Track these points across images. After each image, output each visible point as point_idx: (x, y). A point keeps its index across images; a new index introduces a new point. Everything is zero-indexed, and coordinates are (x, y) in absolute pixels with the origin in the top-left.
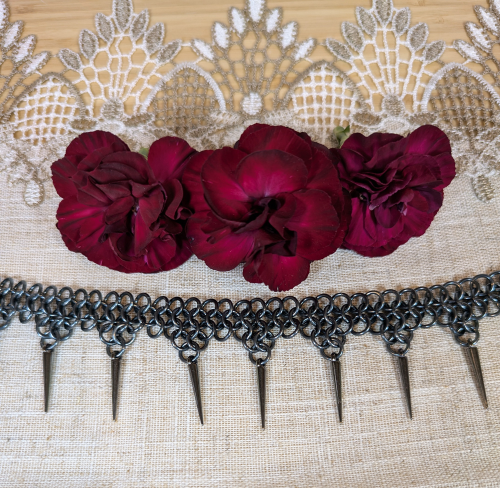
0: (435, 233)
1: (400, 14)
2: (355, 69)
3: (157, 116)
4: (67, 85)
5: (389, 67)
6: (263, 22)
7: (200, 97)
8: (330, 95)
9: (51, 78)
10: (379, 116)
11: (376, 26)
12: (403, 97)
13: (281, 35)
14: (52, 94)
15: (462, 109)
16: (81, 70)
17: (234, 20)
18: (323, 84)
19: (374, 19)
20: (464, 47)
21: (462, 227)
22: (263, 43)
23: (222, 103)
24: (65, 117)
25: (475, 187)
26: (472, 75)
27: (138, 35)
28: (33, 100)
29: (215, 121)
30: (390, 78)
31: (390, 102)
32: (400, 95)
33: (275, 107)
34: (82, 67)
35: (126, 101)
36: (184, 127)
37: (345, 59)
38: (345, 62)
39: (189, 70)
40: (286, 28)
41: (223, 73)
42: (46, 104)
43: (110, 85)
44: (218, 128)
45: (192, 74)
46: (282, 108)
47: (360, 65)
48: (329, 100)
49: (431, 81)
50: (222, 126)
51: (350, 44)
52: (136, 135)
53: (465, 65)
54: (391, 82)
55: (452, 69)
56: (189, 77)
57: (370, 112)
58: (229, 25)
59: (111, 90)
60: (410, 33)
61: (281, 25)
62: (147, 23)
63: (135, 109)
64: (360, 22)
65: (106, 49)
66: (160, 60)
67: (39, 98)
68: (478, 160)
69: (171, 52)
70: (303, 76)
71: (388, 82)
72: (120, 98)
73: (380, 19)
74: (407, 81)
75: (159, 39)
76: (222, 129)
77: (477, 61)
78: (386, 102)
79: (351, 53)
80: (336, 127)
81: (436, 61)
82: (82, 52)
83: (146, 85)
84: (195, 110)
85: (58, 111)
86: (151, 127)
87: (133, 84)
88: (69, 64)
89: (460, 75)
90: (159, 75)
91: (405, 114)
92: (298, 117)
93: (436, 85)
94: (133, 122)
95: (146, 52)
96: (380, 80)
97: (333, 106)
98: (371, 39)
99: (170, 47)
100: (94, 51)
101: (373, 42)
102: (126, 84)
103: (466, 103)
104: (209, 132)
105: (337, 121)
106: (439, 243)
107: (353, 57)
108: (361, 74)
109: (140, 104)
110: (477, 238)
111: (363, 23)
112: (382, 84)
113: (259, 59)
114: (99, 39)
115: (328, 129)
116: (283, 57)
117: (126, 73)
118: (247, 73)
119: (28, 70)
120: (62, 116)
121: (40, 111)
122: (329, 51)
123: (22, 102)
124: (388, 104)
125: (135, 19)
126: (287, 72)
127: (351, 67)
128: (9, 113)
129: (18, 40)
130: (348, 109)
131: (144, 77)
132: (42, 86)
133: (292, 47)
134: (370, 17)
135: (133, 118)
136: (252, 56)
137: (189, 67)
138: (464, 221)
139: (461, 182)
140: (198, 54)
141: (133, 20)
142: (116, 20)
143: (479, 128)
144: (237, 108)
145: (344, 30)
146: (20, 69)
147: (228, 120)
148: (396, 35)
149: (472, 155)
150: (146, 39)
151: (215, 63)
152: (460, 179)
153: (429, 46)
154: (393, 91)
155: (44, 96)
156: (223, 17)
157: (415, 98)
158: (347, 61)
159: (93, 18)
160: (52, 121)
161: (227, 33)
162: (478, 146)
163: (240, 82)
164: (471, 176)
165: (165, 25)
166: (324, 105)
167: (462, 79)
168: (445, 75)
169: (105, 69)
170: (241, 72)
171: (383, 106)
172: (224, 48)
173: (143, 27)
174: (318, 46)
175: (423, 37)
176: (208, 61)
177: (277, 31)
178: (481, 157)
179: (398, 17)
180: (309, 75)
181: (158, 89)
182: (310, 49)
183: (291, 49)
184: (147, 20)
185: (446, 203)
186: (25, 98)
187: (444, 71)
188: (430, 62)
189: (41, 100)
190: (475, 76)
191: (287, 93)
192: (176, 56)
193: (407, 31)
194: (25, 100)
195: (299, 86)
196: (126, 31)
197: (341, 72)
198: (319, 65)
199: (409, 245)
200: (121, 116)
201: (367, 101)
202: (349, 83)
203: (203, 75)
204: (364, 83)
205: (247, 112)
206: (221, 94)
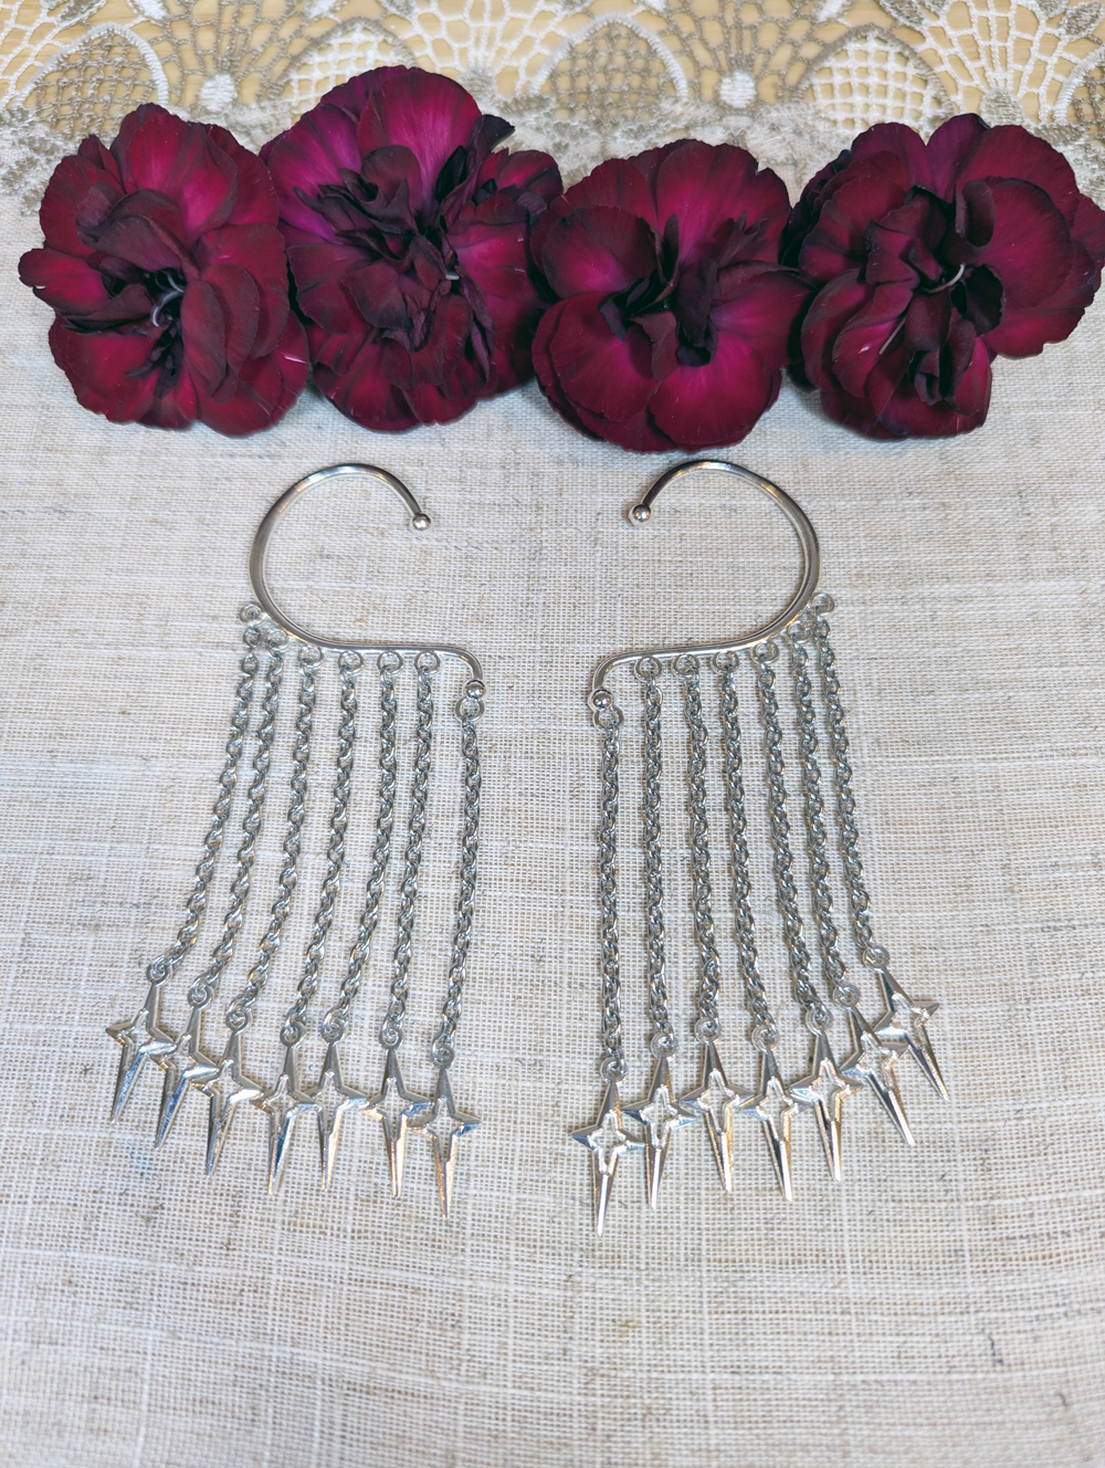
2: (931, 42)
3: (558, 101)
4: (390, 40)
5: (996, 43)
8: (885, 83)
9: (359, 26)
12: (1020, 95)
16: (415, 17)
18: (871, 63)
23: (682, 85)
28: (327, 62)
29: (669, 114)
30: (997, 61)
31: (996, 101)
32: (1016, 91)
34: (418, 10)
35: (502, 73)
36: (611, 122)
37: (913, 25)
38: (912, 28)
39: (619, 26)
41: (682, 36)
43: (470, 43)
45: (624, 33)
46: (793, 100)
47: (939, 33)
49: (1075, 70)
50: (682, 124)
54: (999, 68)
56: (618, 37)
59: (472, 53)
63: (518, 87)
66: (564, 7)
70: (834, 49)
71: (993, 68)
72: (489, 67)
74: (1029, 68)
76: (680, 129)
78: (987, 101)
79: (924, 15)
81: (1087, 38)
83: (537, 48)
86: (549, 119)
87: (514, 45)
88: (392, 2)
90: (562, 32)
92: (824, 115)
93: (1085, 78)
94: (515, 109)
96: (978, 64)
97: (890, 103)
102: (500, 44)
107: (928, 22)
108: (941, 52)
109: (528, 78)
112: (983, 70)
113: (750, 16)
116: (796, 17)
117: (500, 25)
118: (727, 37)
119: (315, 12)
122: (882, 8)
123: (305, 64)
126: (804, 41)
127: (923, 38)
130: (917, 108)
131: (533, 34)
132: (342, 40)
135: (515, 102)
136: (737, 10)
137: (620, 22)
144: (708, 93)
147: (692, 113)
151: (668, 17)
153: (1072, 10)
154: (1001, 85)
155: (347, 56)
157: (1044, 99)
158: (917, 28)
163: (713, 52)
166: (874, 100)
168: (1102, 62)
169: (460, 17)
170: (715, 36)
171: (983, 108)
176: (654, 13)
180: (845, 48)
181: (560, 55)
182: (847, 4)
183: (811, 1)
186: (310, 58)
187: (1101, 55)
188: (1075, 37)
189: (341, 64)
191: (802, 75)
192: (594, 3)
194: (311, 63)
195: (826, 64)
197: (906, 46)
198: (865, 31)
200: (491, 98)
201: (953, 98)
202: (919, 65)
203: (645, 37)
204: (947, 67)
205: (728, 102)
206: (678, 70)
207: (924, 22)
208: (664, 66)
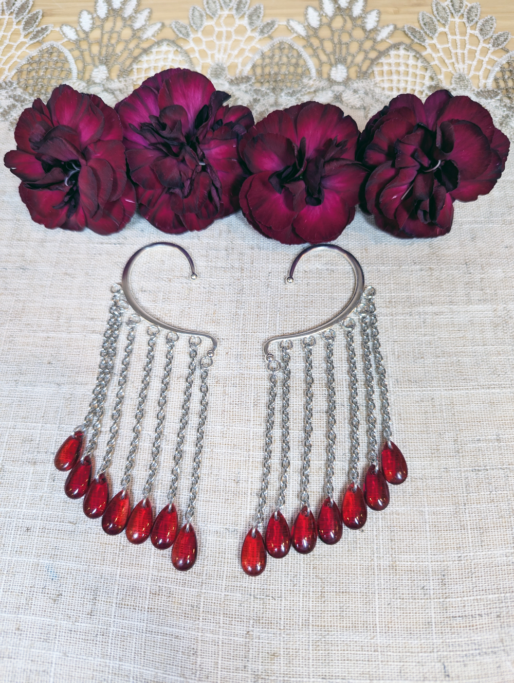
1: (472, 7)
2: (429, 51)
4: (179, 50)
5: (459, 51)
6: (349, 9)
7: (294, 66)
8: (408, 69)
9: (165, 43)
11: (450, 17)
12: (470, 76)
13: (365, 20)
14: (166, 56)
16: (191, 39)
17: (324, 6)
18: (401, 61)
19: (448, 11)
22: (349, 25)
23: (313, 71)
27: (241, 13)
28: (150, 58)
29: (306, 85)
30: (460, 60)
32: (468, 74)
33: (358, 77)
34: (192, 36)
35: (230, 65)
37: (421, 43)
39: (284, 43)
40: (370, 14)
41: (314, 48)
42: (161, 64)
43: (216, 52)
44: (309, 91)
45: (287, 47)
46: (365, 77)
47: (434, 47)
49: (496, 64)
51: (425, 31)
54: (461, 63)
56: (284, 49)
57: (442, 85)
58: (319, 10)
59: (217, 56)
60: (480, 23)
61: (365, 11)
62: (248, 3)
63: (238, 72)
64: (435, 13)
65: (212, 23)
66: (259, 34)
67: (155, 59)
69: (269, 29)
70: (384, 54)
71: (458, 63)
72: (225, 63)
73: (453, 11)
74: (475, 63)
75: (259, 17)
76: (312, 92)
78: (455, 79)
79: (426, 38)
81: (502, 49)
82: (192, 25)
83: (247, 54)
87: (236, 52)
88: (181, 32)
90: (258, 46)
91: (472, 89)
92: (379, 85)
93: (501, 68)
94: (236, 82)
95: (248, 27)
96: (451, 61)
97: (410, 79)
98: (445, 28)
99: (268, 24)
100: (202, 25)
101: (446, 30)
102: (230, 52)
107: (428, 41)
108: (434, 55)
109: (242, 68)
111: (438, 13)
112: (453, 64)
113: (345, 38)
114: (207, 14)
116: (367, 38)
117: (230, 43)
118: (334, 48)
119: (145, 36)
122: (407, 35)
123: (140, 61)
124: (458, 80)
126: (370, 50)
127: (426, 49)
128: (129, 69)
129: (137, 12)
131: (245, 47)
132: (158, 50)
133: (375, 30)
134: (444, 9)
136: (339, 36)
137: (285, 41)
140: (292, 31)
142: (221, 1)
144: (325, 76)
145: (421, 19)
146: (138, 35)
148: (467, 25)
150: (248, 17)
151: (307, 39)
153: (495, 36)
154: (462, 71)
157: (481, 78)
158: (423, 44)
161: (318, 16)
163: (328, 56)
168: (509, 60)
169: (212, 39)
171: (453, 82)
172: (315, 27)
173: (245, 7)
174: (397, 31)
175: (491, 28)
176: (301, 37)
177: (362, 16)
179: (470, 10)
180: (389, 53)
181: (257, 57)
182: (391, 33)
186: (142, 58)
187: (508, 57)
188: (497, 49)
189: (156, 61)
191: (369, 67)
192: (273, 32)
193: (477, 22)
194: (143, 60)
195: (380, 61)
196: (231, 9)
197: (417, 52)
198: (399, 45)
200: (225, 77)
201: (439, 77)
202: (423, 61)
203: (297, 48)
204: (437, 62)
205: (334, 79)
206: (312, 64)
207: (426, 41)
208: (305, 62)
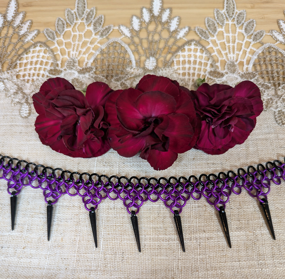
0: (250, 142)
1: (240, 13)
2: (211, 45)
3: (96, 69)
4: (48, 49)
5: (231, 44)
6: (160, 16)
7: (121, 58)
8: (196, 60)
9: (39, 45)
10: (223, 73)
11: (225, 20)
12: (238, 62)
13: (170, 24)
14: (38, 54)
15: (272, 71)
16: (56, 41)
17: (143, 15)
18: (192, 53)
19: (224, 16)
20: (276, 34)
21: (266, 139)
22: (160, 28)
23: (134, 62)
24: (45, 67)
25: (276, 117)
26: (279, 51)
27: (89, 22)
28: (28, 57)
29: (129, 72)
30: (231, 51)
31: (230, 65)
32: (237, 61)
33: (163, 66)
34: (57, 39)
35: (80, 59)
36: (111, 76)
37: (206, 39)
38: (206, 41)
39: (116, 42)
40: (173, 20)
41: (135, 45)
42: (35, 60)
43: (71, 50)
44: (131, 77)
45: (117, 45)
46: (167, 66)
47: (214, 42)
48: (195, 62)
49: (255, 53)
50: (133, 76)
51: (209, 30)
52: (84, 79)
53: (276, 45)
54: (232, 53)
55: (268, 47)
56: (116, 46)
57: (218, 71)
58: (140, 17)
59: (72, 53)
60: (245, 25)
61: (170, 18)
62: (94, 15)
63: (84, 64)
64: (216, 18)
65: (70, 29)
66: (100, 37)
67: (31, 56)
68: (279, 101)
69: (107, 32)
70: (181, 48)
71: (230, 53)
72: (77, 58)
73: (228, 17)
74: (241, 53)
75: (101, 24)
76: (132, 77)
77: (283, 43)
78: (228, 65)
79: (209, 36)
80: (198, 78)
81: (259, 42)
82: (57, 31)
83: (91, 51)
84: (118, 66)
85: (41, 63)
86: (93, 75)
87: (84, 50)
88: (49, 37)
89: (272, 51)
90: (99, 45)
91: (239, 72)
92: (176, 72)
93: (258, 56)
94: (83, 71)
95: (93, 31)
96: (225, 52)
97: (197, 66)
98: (222, 28)
99: (106, 29)
100: (63, 30)
101: (223, 30)
102: (80, 50)
103: (275, 67)
104: (125, 79)
105: (199, 75)
106: (253, 148)
107: (211, 38)
108: (214, 48)
109: (88, 61)
110: (275, 147)
111: (218, 18)
112: (226, 54)
113: (156, 37)
114: (67, 23)
115: (193, 80)
116: (170, 37)
117: (81, 43)
118: (149, 45)
119: (26, 40)
120: (43, 67)
121: (31, 63)
122: (197, 34)
123: (22, 58)
124: (229, 66)
125: (88, 12)
126: (172, 45)
127: (209, 44)
128: (14, 64)
129: (22, 22)
130: (205, 68)
131: (90, 46)
132: (34, 49)
133: (176, 31)
134: (222, 15)
135: (83, 69)
136: (153, 36)
137: (117, 41)
138: (268, 136)
139: (268, 113)
140: (122, 34)
141: (86, 13)
142: (77, 13)
143: (281, 82)
144: (142, 65)
145: (206, 22)
146: (22, 39)
147: (136, 72)
148: (237, 26)
149: (276, 98)
150: (93, 24)
151: (131, 39)
152: (268, 112)
153: (255, 33)
154: (232, 59)
155: (34, 55)
156: (138, 12)
157: (245, 63)
158: (207, 41)
159: (64, 10)
160: (38, 69)
161: (139, 22)
162: (280, 93)
163: (145, 51)
164: (274, 110)
165: (104, 16)
166: (192, 66)
167: (273, 54)
168: (263, 51)
169: (69, 41)
170: (145, 45)
171: (226, 67)
172: (137, 30)
173: (92, 17)
174: (191, 31)
175: (252, 28)
176: (127, 38)
177: (168, 22)
178: (281, 100)
179: (239, 15)
180: (184, 48)
181: (98, 53)
182: (186, 33)
183: (175, 32)
184: (95, 13)
185: (258, 125)
186: (24, 56)
187: (263, 48)
188: (256, 42)
189: (32, 57)
190: (281, 52)
191: (171, 58)
192: (109, 35)
193: (243, 24)
194: (24, 57)
195: (179, 54)
196: (83, 19)
197: (203, 47)
198: (191, 42)
199: (235, 149)
200: (76, 68)
201: (217, 64)
202: (207, 53)
203: (124, 46)
204: (216, 53)
205: (148, 68)
206: (133, 58)
207: (209, 38)
208: (129, 56)
